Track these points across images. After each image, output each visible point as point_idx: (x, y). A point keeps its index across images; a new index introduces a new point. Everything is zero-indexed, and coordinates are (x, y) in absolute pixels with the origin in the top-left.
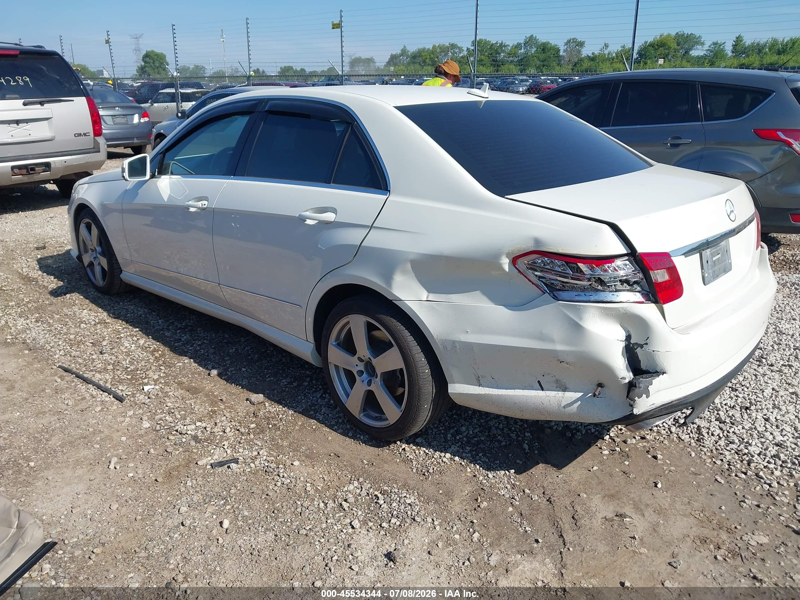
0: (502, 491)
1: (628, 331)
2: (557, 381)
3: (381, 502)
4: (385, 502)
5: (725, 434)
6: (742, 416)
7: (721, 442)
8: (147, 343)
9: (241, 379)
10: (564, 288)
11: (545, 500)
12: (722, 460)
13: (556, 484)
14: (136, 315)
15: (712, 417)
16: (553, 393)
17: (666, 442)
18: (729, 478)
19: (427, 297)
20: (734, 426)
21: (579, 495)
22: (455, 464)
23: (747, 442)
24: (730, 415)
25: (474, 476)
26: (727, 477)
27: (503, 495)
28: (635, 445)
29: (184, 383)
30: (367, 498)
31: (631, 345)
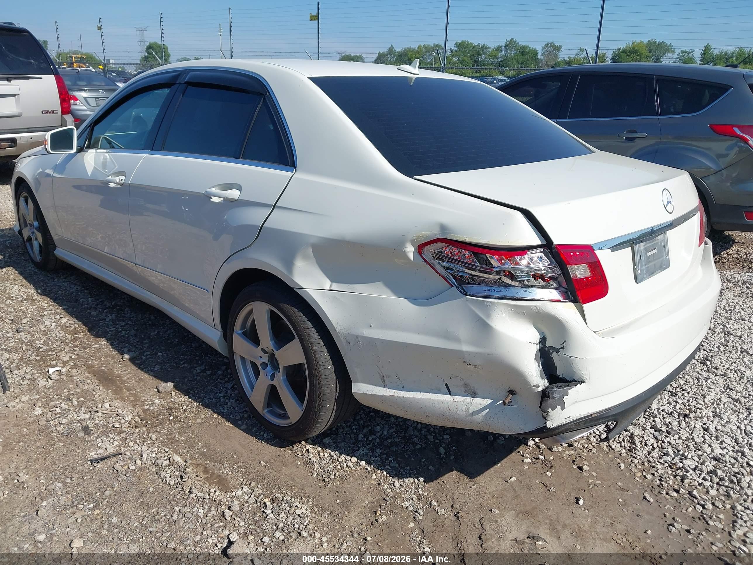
0: (406, 503)
1: (543, 333)
2: (466, 385)
3: (269, 511)
4: (272, 512)
5: (659, 445)
6: (680, 425)
7: (654, 454)
8: (69, 322)
9: (154, 364)
10: (474, 281)
11: (453, 514)
12: (653, 474)
13: (467, 496)
14: (68, 292)
15: (647, 424)
16: (460, 399)
17: (595, 451)
18: (659, 496)
19: (331, 286)
20: (670, 436)
21: (491, 510)
22: (361, 469)
23: (683, 455)
24: (667, 422)
25: (379, 484)
26: (657, 494)
27: (407, 507)
28: (561, 453)
29: (94, 366)
30: (255, 505)
31: (547, 349)
